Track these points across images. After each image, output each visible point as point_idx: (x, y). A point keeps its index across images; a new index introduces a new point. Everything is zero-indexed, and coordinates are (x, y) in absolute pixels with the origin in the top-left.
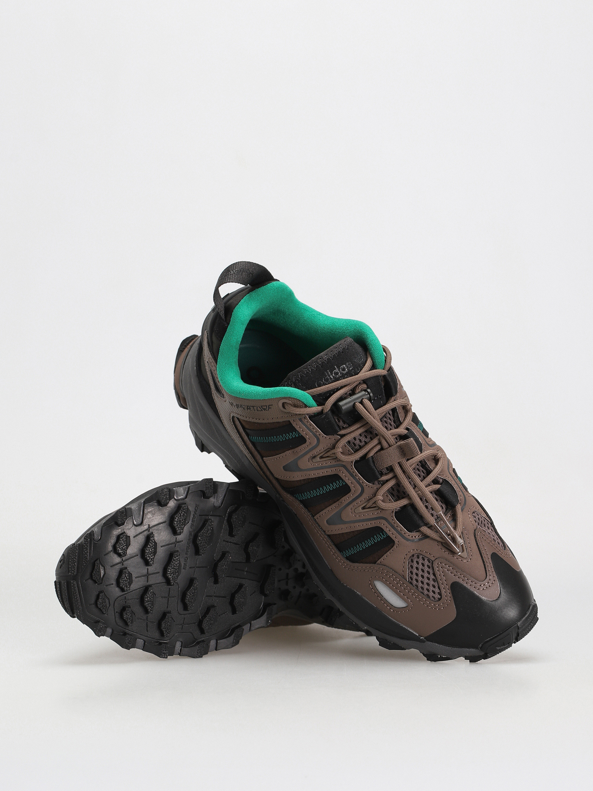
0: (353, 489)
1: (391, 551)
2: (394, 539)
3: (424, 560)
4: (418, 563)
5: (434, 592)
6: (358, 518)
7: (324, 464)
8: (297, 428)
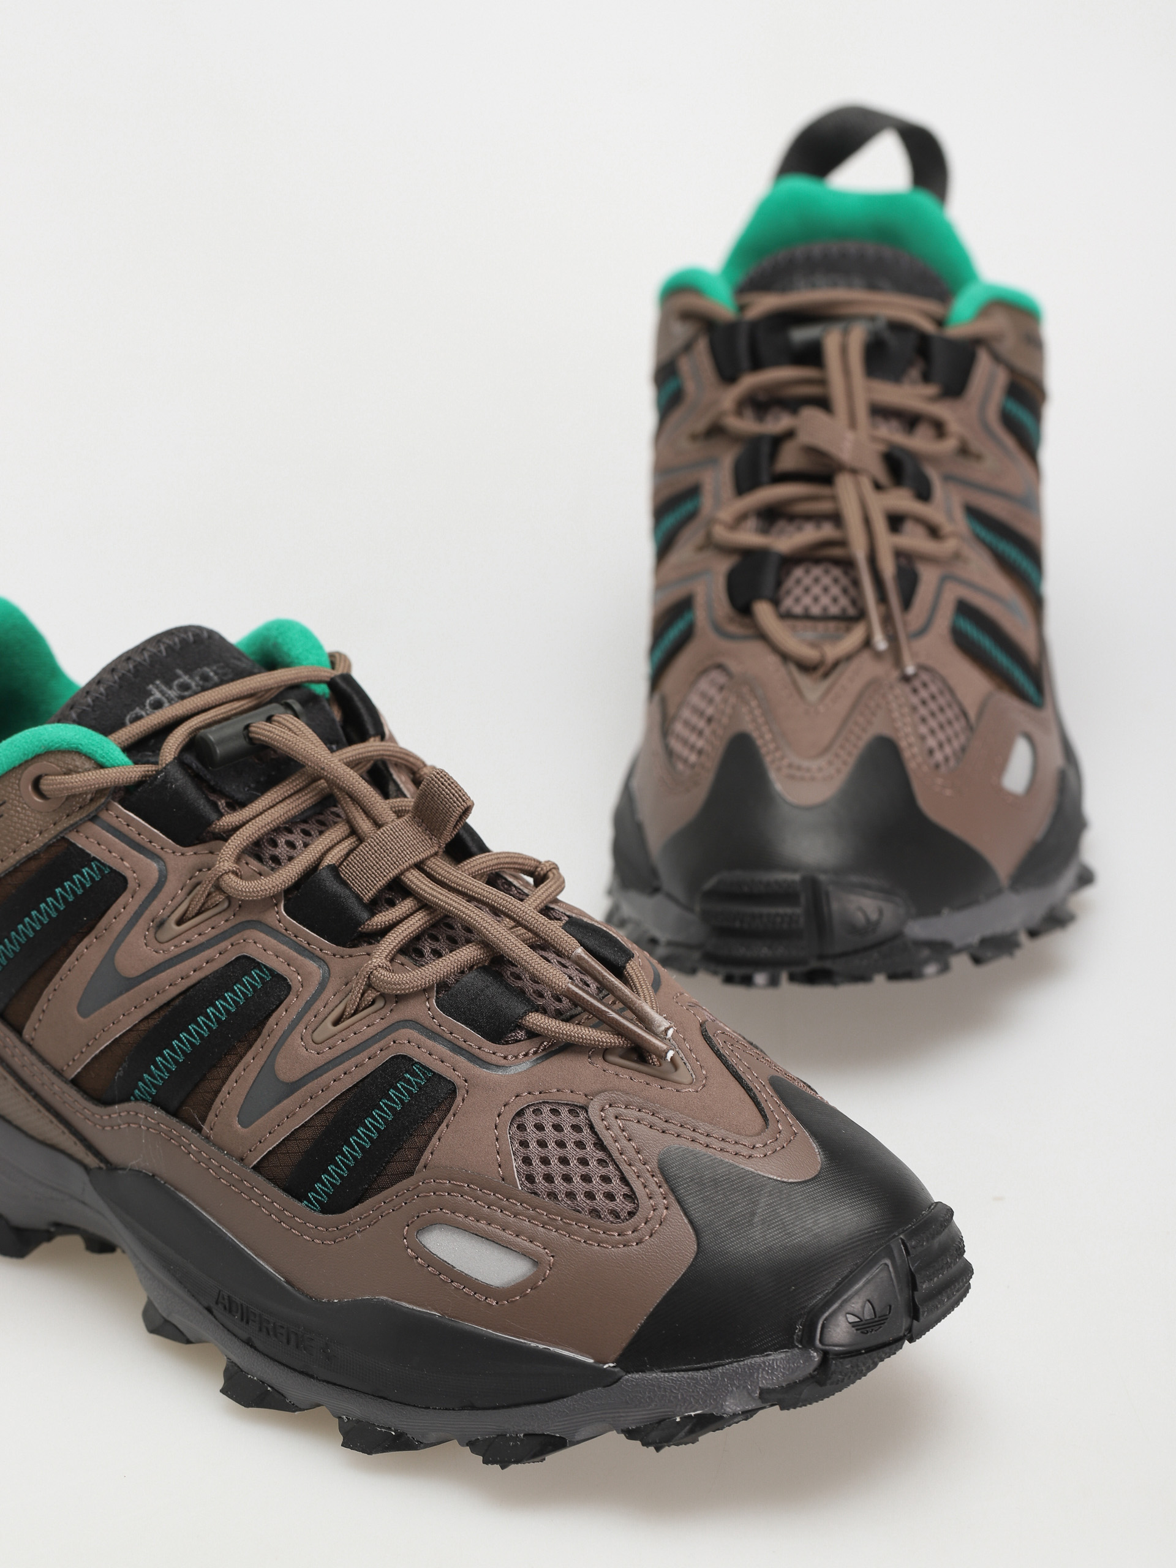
0: (295, 979)
1: (450, 1116)
2: (449, 1074)
3: (555, 1112)
4: (540, 1127)
5: (610, 1196)
6: (329, 1055)
7: (197, 939)
8: (93, 850)
